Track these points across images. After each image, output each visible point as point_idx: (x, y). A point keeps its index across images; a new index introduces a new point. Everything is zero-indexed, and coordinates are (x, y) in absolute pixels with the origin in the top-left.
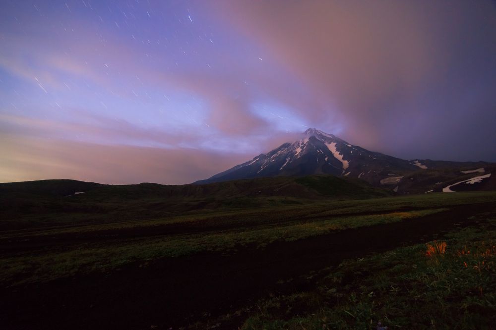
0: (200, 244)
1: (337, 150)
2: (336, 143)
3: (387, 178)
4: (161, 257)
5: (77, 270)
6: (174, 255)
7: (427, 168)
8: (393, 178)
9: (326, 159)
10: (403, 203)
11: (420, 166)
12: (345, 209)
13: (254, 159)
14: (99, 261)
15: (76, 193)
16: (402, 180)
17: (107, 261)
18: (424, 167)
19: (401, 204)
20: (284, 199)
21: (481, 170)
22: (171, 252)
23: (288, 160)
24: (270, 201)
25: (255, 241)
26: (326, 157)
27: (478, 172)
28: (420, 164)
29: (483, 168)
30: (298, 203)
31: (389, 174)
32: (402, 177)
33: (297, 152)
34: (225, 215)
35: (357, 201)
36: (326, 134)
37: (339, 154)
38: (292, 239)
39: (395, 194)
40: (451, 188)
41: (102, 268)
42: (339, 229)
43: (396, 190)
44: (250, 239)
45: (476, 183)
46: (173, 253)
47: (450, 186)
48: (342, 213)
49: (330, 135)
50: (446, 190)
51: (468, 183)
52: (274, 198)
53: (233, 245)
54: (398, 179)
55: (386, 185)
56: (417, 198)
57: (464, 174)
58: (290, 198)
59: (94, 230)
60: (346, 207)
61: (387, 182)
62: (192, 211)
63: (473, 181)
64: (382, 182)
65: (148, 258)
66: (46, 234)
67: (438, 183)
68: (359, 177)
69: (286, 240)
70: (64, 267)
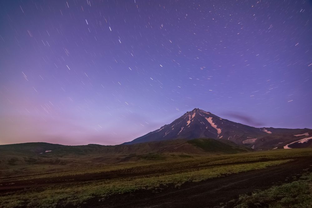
0: (135, 185)
1: (213, 122)
2: (212, 118)
3: (246, 139)
4: (113, 194)
5: (56, 203)
6: (121, 192)
7: (271, 133)
8: (250, 140)
9: (207, 128)
10: (260, 156)
11: (267, 132)
12: (223, 161)
13: (161, 128)
14: (70, 197)
15: (46, 151)
16: (256, 141)
17: (76, 197)
18: (269, 132)
19: (259, 156)
20: (181, 154)
21: (307, 134)
22: (118, 190)
23: (182, 129)
24: (172, 155)
25: (172, 182)
26: (206, 127)
27: (305, 135)
28: (267, 130)
29: (307, 133)
30: (190, 157)
31: (247, 137)
32: (256, 139)
33: (188, 123)
34: (143, 165)
35: (229, 155)
36: (205, 112)
37: (215, 125)
38: (197, 181)
39: (253, 150)
40: (289, 146)
41: (74, 202)
42: (227, 174)
43: (253, 148)
44: (169, 181)
45: (304, 143)
46: (119, 191)
47: (288, 145)
48: (221, 163)
49: (208, 112)
50: (286, 147)
51: (299, 142)
52: (175, 153)
53: (158, 185)
54: (254, 140)
55: (246, 144)
56: (268, 153)
57: (296, 137)
58: (185, 154)
59: (57, 176)
60: (223, 159)
61: (247, 142)
62: (122, 163)
63: (302, 141)
64: (244, 142)
65: (103, 194)
66: (25, 179)
67: (280, 143)
68: (228, 139)
69: (193, 181)
70: (47, 201)
